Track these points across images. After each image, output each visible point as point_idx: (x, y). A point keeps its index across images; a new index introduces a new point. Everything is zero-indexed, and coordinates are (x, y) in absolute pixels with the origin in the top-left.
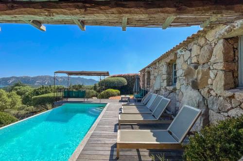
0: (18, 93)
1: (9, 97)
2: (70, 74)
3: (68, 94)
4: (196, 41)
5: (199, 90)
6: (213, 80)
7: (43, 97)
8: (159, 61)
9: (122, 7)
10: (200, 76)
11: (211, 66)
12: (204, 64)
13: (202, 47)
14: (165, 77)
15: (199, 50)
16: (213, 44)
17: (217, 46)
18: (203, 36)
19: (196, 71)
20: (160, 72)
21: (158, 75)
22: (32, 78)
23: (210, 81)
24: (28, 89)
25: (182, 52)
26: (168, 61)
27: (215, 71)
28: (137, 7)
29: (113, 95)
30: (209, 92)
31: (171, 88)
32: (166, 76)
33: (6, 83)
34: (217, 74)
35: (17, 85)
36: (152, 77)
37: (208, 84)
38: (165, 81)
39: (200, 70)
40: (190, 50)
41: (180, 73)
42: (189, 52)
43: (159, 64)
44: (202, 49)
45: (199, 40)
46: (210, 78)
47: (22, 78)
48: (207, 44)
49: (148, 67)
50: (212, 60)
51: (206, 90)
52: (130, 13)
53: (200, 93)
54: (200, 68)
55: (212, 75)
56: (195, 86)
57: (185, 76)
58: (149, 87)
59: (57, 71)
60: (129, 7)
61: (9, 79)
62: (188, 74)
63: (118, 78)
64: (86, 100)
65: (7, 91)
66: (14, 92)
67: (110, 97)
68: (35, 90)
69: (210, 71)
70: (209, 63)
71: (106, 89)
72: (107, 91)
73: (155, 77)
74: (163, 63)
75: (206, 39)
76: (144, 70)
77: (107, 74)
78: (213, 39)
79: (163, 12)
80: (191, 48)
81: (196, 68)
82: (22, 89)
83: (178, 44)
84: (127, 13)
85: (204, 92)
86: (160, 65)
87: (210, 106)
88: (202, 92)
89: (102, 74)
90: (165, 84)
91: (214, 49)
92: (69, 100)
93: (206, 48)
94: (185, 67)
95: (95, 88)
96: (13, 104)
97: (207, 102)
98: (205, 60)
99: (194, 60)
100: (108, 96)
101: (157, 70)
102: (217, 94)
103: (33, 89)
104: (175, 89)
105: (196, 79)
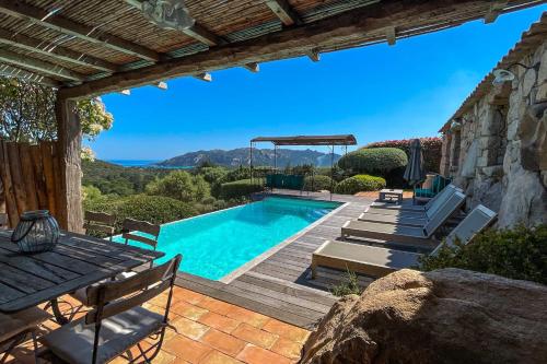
0: (207, 179)
1: (195, 183)
2: (279, 142)
3: (275, 181)
5: (540, 172)
7: (236, 185)
8: (478, 102)
10: (544, 136)
14: (485, 142)
19: (539, 123)
21: (474, 138)
22: (228, 153)
24: (220, 171)
26: (492, 98)
28: (295, 37)
29: (366, 189)
31: (490, 170)
32: (486, 139)
33: (192, 163)
35: (205, 165)
36: (463, 144)
38: (486, 153)
40: (537, 67)
41: (513, 129)
42: (534, 72)
43: (478, 108)
47: (212, 152)
52: (288, 47)
53: (541, 181)
56: (529, 161)
57: (521, 136)
59: (256, 137)
60: (285, 41)
61: (195, 155)
62: (527, 131)
63: (384, 149)
64: (304, 194)
65: (192, 174)
66: (201, 177)
67: (357, 191)
68: (229, 175)
71: (351, 173)
72: (352, 178)
73: (469, 144)
74: (486, 105)
76: (448, 126)
77: (350, 140)
80: (538, 60)
81: (539, 115)
82: (212, 171)
83: (507, 54)
84: (283, 48)
86: (481, 110)
88: (545, 178)
89: (337, 140)
90: (484, 161)
92: (276, 191)
94: (522, 114)
95: (333, 173)
96: (200, 195)
99: (541, 94)
100: (353, 189)
101: (473, 127)
103: (226, 172)
104: (501, 174)
105: (535, 145)
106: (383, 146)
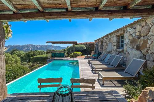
4: (139, 23)
5: (140, 50)
6: (150, 45)
9: (125, 13)
10: (142, 43)
11: (149, 38)
12: (144, 36)
13: (143, 27)
14: (115, 44)
15: (141, 29)
16: (151, 25)
17: (153, 26)
18: (144, 21)
19: (139, 40)
20: (111, 41)
21: (110, 43)
22: (21, 46)
23: (148, 46)
25: (130, 29)
26: (119, 34)
27: (152, 40)
29: (79, 56)
30: (147, 51)
31: (121, 50)
34: (153, 41)
36: (104, 44)
37: (147, 47)
38: (116, 46)
39: (142, 40)
40: (135, 28)
41: (126, 41)
42: (134, 29)
43: (110, 36)
44: (143, 28)
45: (141, 23)
46: (148, 44)
48: (147, 25)
49: (102, 38)
50: (150, 34)
51: (145, 50)
53: (142, 52)
54: (142, 38)
55: (149, 42)
56: (138, 48)
57: (131, 43)
58: (103, 50)
61: (7, 47)
62: (133, 42)
69: (148, 40)
70: (148, 36)
72: (74, 53)
73: (107, 44)
74: (114, 35)
75: (146, 22)
76: (98, 40)
78: (151, 22)
79: (141, 14)
80: (135, 27)
81: (139, 38)
83: (127, 25)
85: (144, 51)
87: (147, 59)
88: (143, 52)
90: (115, 48)
91: (151, 28)
93: (146, 28)
94: (131, 38)
97: (146, 56)
98: (145, 34)
99: (138, 34)
101: (108, 40)
102: (152, 52)
103: (25, 53)
104: (123, 51)
105: (139, 45)
106: (79, 44)
